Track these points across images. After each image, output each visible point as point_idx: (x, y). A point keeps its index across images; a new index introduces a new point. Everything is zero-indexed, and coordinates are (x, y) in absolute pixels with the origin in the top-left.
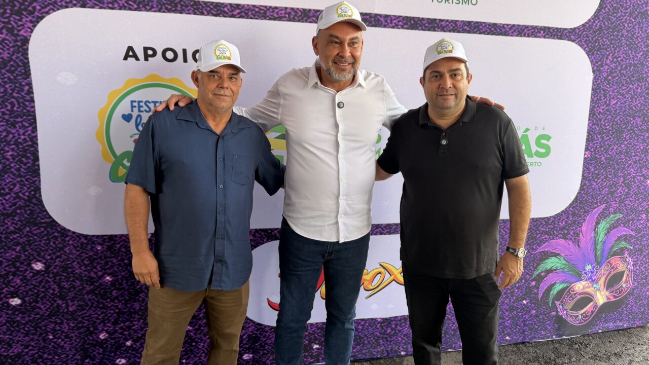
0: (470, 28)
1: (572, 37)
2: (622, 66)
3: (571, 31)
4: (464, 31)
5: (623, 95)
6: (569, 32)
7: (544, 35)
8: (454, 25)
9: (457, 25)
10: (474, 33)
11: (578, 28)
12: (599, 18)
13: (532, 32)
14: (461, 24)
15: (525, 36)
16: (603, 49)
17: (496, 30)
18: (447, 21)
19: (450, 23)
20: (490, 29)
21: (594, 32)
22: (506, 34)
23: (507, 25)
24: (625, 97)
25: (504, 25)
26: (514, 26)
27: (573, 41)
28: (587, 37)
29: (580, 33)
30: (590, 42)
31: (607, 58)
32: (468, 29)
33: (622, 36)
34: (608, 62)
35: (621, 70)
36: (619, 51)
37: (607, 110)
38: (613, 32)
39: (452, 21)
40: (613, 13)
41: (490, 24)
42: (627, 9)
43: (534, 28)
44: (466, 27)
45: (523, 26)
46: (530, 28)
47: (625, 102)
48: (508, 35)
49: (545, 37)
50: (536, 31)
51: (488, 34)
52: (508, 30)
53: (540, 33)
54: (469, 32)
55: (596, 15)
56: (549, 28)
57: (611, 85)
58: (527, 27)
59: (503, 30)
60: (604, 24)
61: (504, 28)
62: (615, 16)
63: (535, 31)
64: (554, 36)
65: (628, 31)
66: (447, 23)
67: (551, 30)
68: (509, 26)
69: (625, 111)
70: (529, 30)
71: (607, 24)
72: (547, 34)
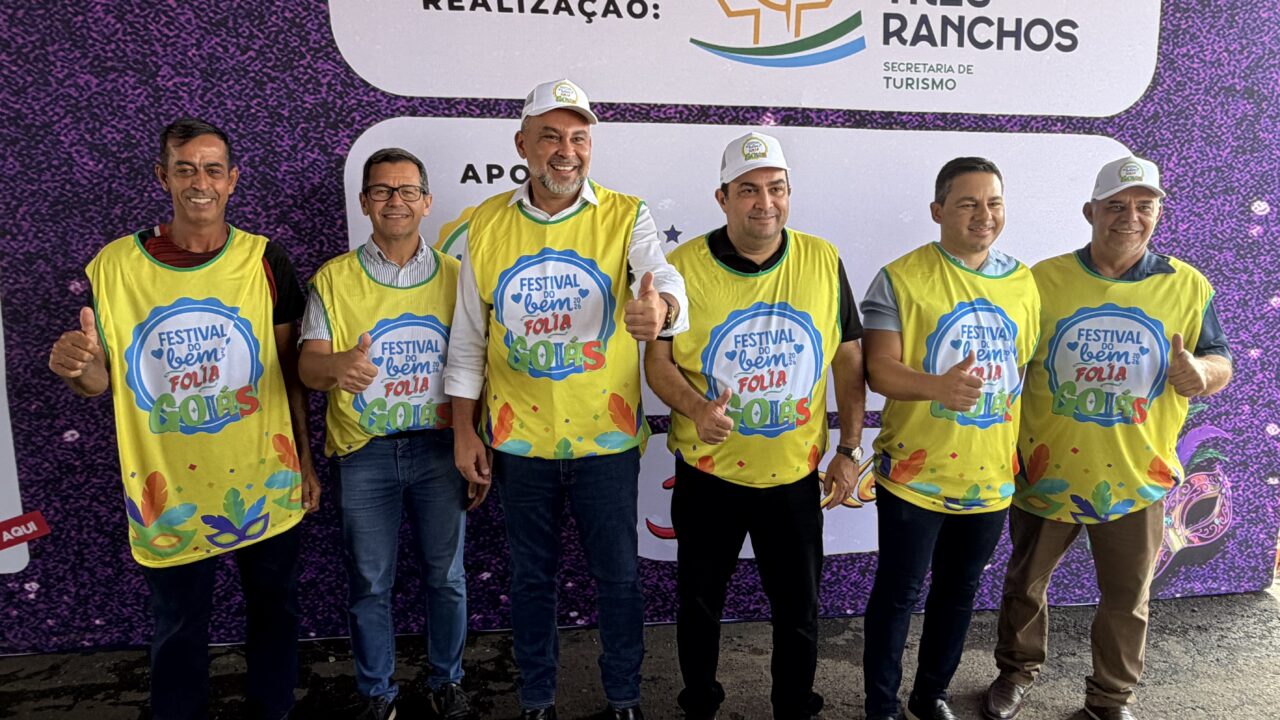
0: (945, 123)
1: (1109, 130)
2: (1195, 171)
3: (1106, 120)
4: (937, 127)
5: (1198, 215)
6: (1104, 123)
7: (1062, 128)
8: (920, 120)
9: (924, 120)
10: (951, 129)
11: (1118, 116)
12: (1152, 100)
13: (1044, 125)
14: (932, 117)
15: (1031, 131)
16: (1161, 146)
17: (986, 124)
18: (910, 114)
19: (914, 116)
20: (976, 123)
21: (1145, 121)
22: (1001, 129)
23: (1004, 116)
24: (1203, 219)
25: (998, 116)
26: (1014, 117)
27: (1111, 136)
28: (1134, 128)
29: (1122, 123)
30: (1140, 136)
31: (1169, 160)
32: (942, 124)
33: (1194, 124)
34: (1171, 165)
35: (1195, 176)
36: (1189, 149)
37: (1174, 240)
38: (1177, 119)
39: (918, 114)
40: (1176, 91)
41: (975, 116)
42: (1200, 84)
43: (1046, 119)
44: (939, 122)
45: (1028, 116)
46: (1039, 119)
47: (1204, 226)
48: (1005, 131)
49: (1063, 132)
50: (1050, 123)
51: (974, 130)
52: (1004, 123)
53: (1056, 126)
54: (944, 129)
55: (1148, 96)
56: (1070, 118)
57: (1178, 201)
58: (1034, 118)
59: (997, 124)
60: (1162, 108)
61: (998, 120)
62: (1180, 96)
63: (1047, 123)
64: (1079, 129)
65: (1202, 118)
66: (910, 117)
67: (1074, 121)
68: (1007, 118)
69: (1204, 240)
70: (1037, 122)
71: (1166, 107)
72: (1068, 127)
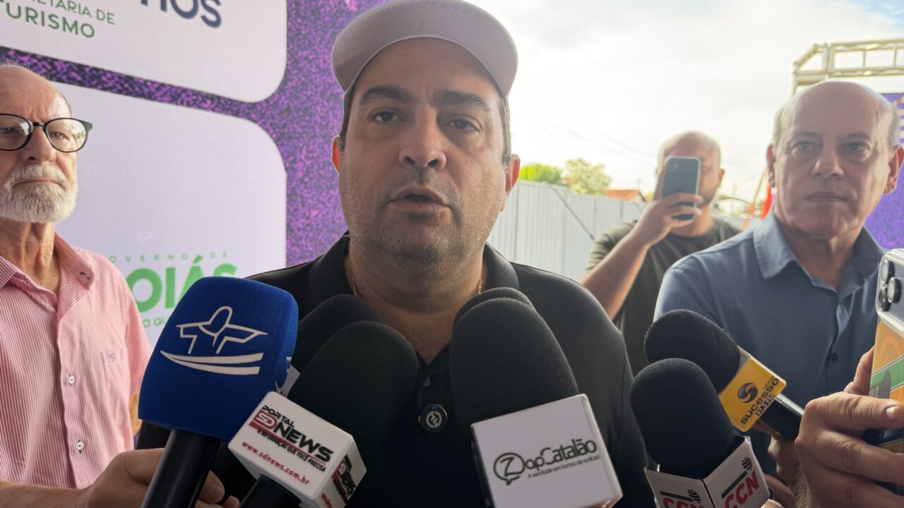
0: (83, 77)
1: (253, 116)
2: (319, 165)
3: (251, 106)
4: (71, 81)
5: (323, 203)
6: (249, 109)
7: (212, 106)
10: (91, 86)
11: (260, 103)
12: (285, 94)
13: (194, 100)
14: (65, 67)
15: (182, 103)
16: (294, 138)
17: (133, 88)
20: (122, 85)
21: (281, 113)
22: (150, 96)
23: (153, 83)
24: (327, 207)
27: (255, 121)
28: (273, 118)
29: (263, 111)
30: (278, 127)
34: (303, 157)
35: (319, 169)
36: (313, 144)
37: (308, 225)
38: (304, 116)
39: (45, 59)
40: (302, 89)
41: (120, 76)
42: (317, 87)
43: (196, 93)
44: (74, 75)
45: (179, 88)
46: (190, 93)
47: (327, 213)
49: (213, 110)
50: (200, 99)
52: (153, 90)
56: (219, 98)
57: (309, 190)
59: (146, 90)
60: (293, 103)
61: (147, 86)
62: (304, 95)
63: (197, 99)
64: (228, 109)
65: (321, 118)
67: (222, 101)
68: (156, 85)
69: (328, 226)
70: (188, 96)
72: (217, 106)
